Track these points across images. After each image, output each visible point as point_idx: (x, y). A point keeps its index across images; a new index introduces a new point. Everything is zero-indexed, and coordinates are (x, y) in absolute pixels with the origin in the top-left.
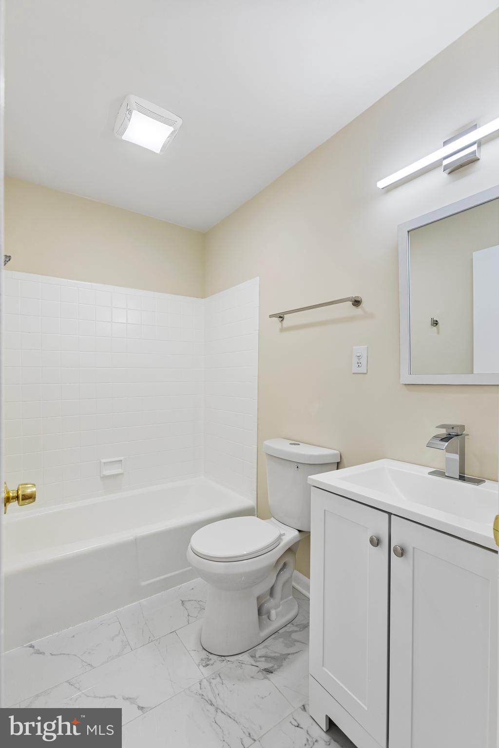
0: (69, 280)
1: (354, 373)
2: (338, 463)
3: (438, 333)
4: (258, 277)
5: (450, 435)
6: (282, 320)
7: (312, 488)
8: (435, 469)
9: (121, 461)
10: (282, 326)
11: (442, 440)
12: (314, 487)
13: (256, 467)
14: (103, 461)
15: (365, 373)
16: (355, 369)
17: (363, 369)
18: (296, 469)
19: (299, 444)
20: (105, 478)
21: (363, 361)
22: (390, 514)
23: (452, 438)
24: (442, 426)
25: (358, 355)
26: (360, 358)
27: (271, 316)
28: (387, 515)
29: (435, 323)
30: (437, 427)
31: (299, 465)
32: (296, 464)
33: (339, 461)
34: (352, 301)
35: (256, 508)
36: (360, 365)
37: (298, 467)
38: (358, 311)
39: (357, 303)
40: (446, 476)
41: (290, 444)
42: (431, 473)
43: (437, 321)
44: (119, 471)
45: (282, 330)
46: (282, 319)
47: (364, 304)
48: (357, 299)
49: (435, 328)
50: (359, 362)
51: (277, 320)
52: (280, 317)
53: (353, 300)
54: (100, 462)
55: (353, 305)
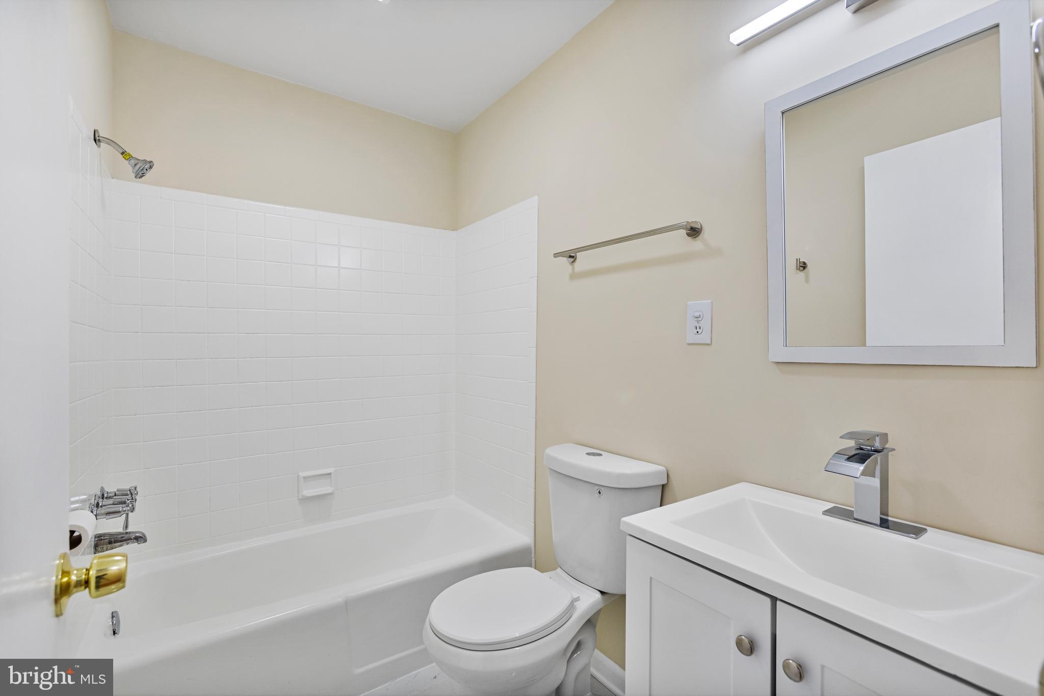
0: (250, 202)
1: (689, 344)
2: (663, 486)
3: (807, 281)
4: (537, 197)
5: (861, 449)
6: (573, 262)
7: (629, 538)
8: (833, 505)
9: (330, 474)
10: (573, 269)
11: (850, 459)
12: (630, 537)
13: (533, 487)
14: (302, 474)
15: (709, 344)
16: (692, 337)
17: (704, 338)
18: (597, 495)
19: (600, 455)
20: (305, 500)
21: (705, 324)
22: (774, 600)
23: (869, 456)
24: (850, 435)
25: (697, 314)
26: (700, 319)
27: (556, 255)
28: (768, 601)
29: (803, 266)
30: (841, 437)
31: (602, 489)
32: (597, 488)
33: (665, 482)
34: (686, 229)
35: (533, 549)
36: (700, 331)
37: (600, 493)
38: (696, 245)
39: (694, 232)
40: (856, 519)
41: (588, 454)
42: (827, 512)
43: (804, 263)
44: (327, 489)
45: (574, 276)
46: (572, 260)
47: (705, 234)
48: (694, 226)
49: (802, 274)
50: (698, 325)
51: (565, 261)
52: (571, 257)
53: (689, 227)
54: (298, 476)
55: (688, 235)
